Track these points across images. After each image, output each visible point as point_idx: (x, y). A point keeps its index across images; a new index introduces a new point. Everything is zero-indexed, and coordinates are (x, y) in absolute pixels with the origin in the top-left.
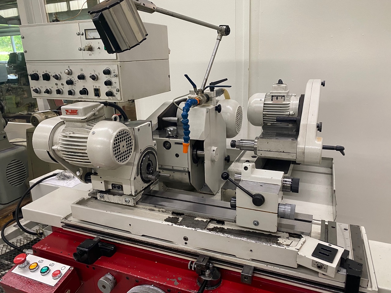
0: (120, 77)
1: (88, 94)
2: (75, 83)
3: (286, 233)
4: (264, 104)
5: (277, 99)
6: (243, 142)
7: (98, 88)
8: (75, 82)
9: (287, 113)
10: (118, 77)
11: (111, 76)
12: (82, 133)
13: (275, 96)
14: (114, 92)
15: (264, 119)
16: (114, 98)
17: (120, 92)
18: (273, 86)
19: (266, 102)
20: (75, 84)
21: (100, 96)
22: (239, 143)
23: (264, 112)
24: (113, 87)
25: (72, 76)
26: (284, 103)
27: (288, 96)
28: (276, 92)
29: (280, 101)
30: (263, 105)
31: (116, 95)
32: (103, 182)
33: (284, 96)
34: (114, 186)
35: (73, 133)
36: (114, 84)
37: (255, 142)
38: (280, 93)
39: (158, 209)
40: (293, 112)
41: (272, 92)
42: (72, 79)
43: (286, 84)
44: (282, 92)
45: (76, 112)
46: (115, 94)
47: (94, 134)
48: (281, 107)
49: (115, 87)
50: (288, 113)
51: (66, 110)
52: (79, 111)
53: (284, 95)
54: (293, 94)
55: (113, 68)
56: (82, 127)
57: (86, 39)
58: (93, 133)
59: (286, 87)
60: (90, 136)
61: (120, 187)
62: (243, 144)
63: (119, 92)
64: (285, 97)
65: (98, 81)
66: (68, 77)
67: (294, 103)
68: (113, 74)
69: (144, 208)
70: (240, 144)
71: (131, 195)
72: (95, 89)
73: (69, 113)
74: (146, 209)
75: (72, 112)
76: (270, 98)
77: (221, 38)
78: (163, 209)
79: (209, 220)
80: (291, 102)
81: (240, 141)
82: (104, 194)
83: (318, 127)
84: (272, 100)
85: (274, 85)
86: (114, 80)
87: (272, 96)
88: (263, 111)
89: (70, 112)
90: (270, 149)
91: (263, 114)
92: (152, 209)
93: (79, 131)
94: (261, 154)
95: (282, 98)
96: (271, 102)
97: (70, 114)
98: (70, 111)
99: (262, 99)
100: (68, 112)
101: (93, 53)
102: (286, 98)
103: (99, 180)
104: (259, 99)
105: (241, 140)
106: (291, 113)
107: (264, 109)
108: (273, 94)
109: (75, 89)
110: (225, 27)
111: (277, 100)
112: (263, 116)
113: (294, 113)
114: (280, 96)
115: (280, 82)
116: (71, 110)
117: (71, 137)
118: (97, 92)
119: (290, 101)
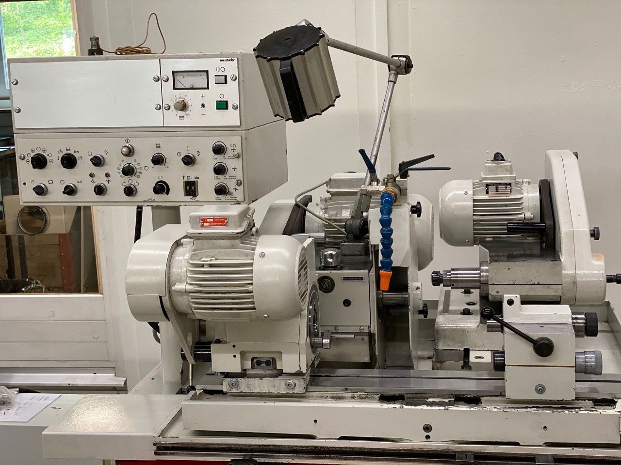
0: (244, 159)
1: (167, 193)
2: (140, 173)
3: (589, 400)
4: (474, 201)
5: (497, 189)
6: (457, 274)
7: (193, 179)
8: (138, 170)
9: (519, 216)
10: (241, 158)
11: (226, 156)
12: (235, 258)
13: (493, 184)
14: (231, 185)
15: (474, 229)
16: (229, 197)
17: (244, 185)
18: (487, 165)
19: (476, 198)
20: (138, 174)
21: (197, 194)
22: (450, 275)
23: (474, 217)
24: (227, 176)
25: (134, 157)
26: (511, 197)
27: (517, 183)
28: (492, 177)
29: (503, 194)
30: (471, 203)
31: (233, 191)
32: (238, 356)
33: (510, 184)
34: (257, 362)
35: (216, 259)
36: (231, 173)
37: (483, 271)
38: (501, 178)
39: (350, 395)
40: (530, 213)
41: (485, 178)
42: (134, 164)
43: (510, 162)
44: (504, 176)
45: (224, 222)
46: (231, 190)
47: (263, 257)
48: (506, 205)
49: (233, 178)
50: (522, 216)
51: (202, 220)
52: (230, 220)
53: (510, 181)
54: (524, 180)
55: (232, 142)
56: (232, 247)
57: (175, 88)
58: (263, 255)
59: (511, 167)
60: (257, 261)
61: (270, 363)
62: (457, 277)
63: (242, 187)
64: (513, 185)
65: (195, 166)
66: (123, 161)
67: (530, 196)
68: (229, 153)
69: (322, 397)
70: (453, 277)
71: (299, 374)
72: (186, 182)
73: (208, 224)
74: (326, 398)
75: (214, 222)
76: (484, 188)
77: (396, 78)
78: (361, 392)
79: (453, 399)
80: (525, 195)
81: (452, 272)
82: (239, 379)
83: (592, 235)
84: (487, 193)
85: (487, 163)
86: (230, 164)
87: (488, 185)
88: (474, 215)
89: (209, 222)
90: (514, 281)
91: (474, 221)
92: (339, 395)
93: (226, 254)
94: (498, 292)
95: (506, 187)
96: (486, 197)
97: (210, 226)
98: (212, 220)
99: (469, 192)
100: (206, 222)
101: (188, 115)
102: (514, 188)
103: (230, 352)
104: (463, 192)
105: (453, 270)
106: (528, 215)
107: (474, 211)
108: (489, 182)
109: (137, 184)
110: (404, 59)
111: (497, 193)
112: (474, 225)
113: (532, 216)
114: (501, 184)
115: (498, 157)
116: (214, 219)
117: (211, 266)
118: (191, 188)
119: (523, 194)
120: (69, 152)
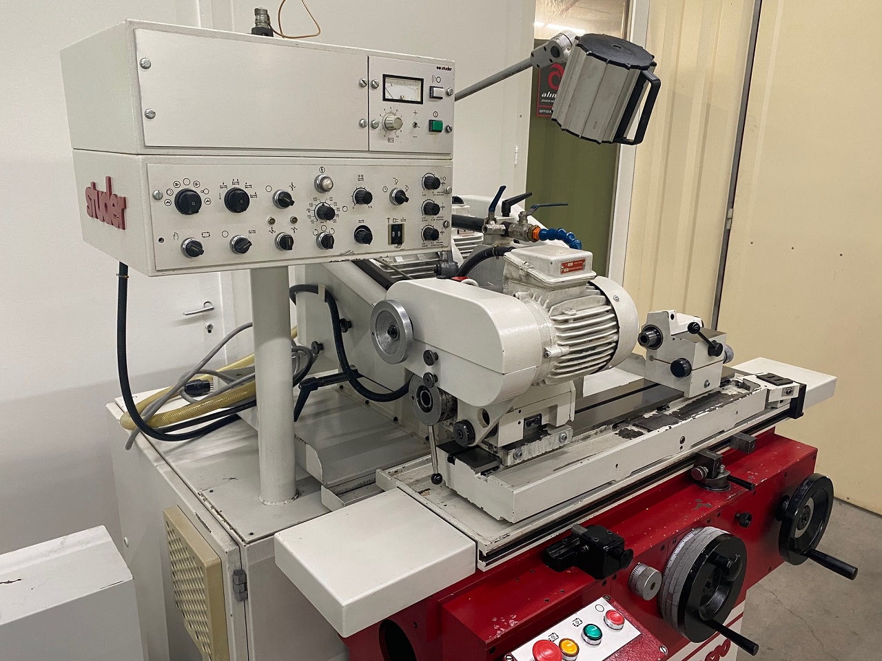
1: (369, 242)
2: (338, 215)
7: (400, 223)
8: (336, 212)
14: (439, 227)
21: (402, 241)
25: (330, 194)
34: (527, 423)
42: (329, 203)
45: (581, 265)
51: (562, 264)
57: (385, 99)
66: (315, 199)
71: (569, 423)
72: (391, 225)
73: (568, 270)
75: (573, 266)
82: (522, 447)
89: (570, 267)
98: (572, 264)
100: (566, 267)
101: (397, 137)
109: (333, 231)
116: (574, 262)
118: (396, 234)
120: (236, 186)
